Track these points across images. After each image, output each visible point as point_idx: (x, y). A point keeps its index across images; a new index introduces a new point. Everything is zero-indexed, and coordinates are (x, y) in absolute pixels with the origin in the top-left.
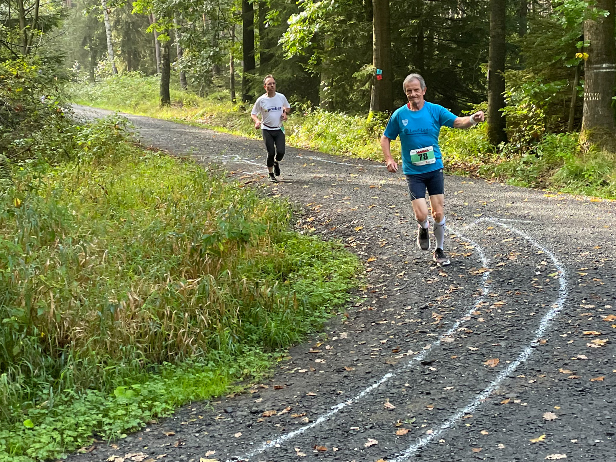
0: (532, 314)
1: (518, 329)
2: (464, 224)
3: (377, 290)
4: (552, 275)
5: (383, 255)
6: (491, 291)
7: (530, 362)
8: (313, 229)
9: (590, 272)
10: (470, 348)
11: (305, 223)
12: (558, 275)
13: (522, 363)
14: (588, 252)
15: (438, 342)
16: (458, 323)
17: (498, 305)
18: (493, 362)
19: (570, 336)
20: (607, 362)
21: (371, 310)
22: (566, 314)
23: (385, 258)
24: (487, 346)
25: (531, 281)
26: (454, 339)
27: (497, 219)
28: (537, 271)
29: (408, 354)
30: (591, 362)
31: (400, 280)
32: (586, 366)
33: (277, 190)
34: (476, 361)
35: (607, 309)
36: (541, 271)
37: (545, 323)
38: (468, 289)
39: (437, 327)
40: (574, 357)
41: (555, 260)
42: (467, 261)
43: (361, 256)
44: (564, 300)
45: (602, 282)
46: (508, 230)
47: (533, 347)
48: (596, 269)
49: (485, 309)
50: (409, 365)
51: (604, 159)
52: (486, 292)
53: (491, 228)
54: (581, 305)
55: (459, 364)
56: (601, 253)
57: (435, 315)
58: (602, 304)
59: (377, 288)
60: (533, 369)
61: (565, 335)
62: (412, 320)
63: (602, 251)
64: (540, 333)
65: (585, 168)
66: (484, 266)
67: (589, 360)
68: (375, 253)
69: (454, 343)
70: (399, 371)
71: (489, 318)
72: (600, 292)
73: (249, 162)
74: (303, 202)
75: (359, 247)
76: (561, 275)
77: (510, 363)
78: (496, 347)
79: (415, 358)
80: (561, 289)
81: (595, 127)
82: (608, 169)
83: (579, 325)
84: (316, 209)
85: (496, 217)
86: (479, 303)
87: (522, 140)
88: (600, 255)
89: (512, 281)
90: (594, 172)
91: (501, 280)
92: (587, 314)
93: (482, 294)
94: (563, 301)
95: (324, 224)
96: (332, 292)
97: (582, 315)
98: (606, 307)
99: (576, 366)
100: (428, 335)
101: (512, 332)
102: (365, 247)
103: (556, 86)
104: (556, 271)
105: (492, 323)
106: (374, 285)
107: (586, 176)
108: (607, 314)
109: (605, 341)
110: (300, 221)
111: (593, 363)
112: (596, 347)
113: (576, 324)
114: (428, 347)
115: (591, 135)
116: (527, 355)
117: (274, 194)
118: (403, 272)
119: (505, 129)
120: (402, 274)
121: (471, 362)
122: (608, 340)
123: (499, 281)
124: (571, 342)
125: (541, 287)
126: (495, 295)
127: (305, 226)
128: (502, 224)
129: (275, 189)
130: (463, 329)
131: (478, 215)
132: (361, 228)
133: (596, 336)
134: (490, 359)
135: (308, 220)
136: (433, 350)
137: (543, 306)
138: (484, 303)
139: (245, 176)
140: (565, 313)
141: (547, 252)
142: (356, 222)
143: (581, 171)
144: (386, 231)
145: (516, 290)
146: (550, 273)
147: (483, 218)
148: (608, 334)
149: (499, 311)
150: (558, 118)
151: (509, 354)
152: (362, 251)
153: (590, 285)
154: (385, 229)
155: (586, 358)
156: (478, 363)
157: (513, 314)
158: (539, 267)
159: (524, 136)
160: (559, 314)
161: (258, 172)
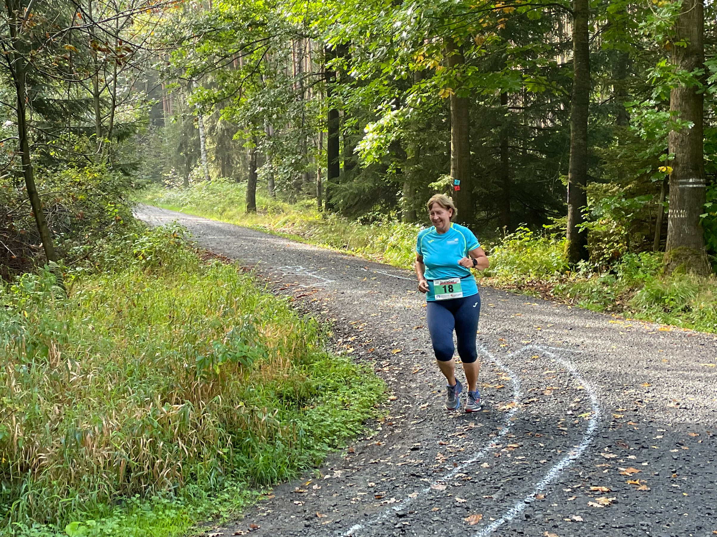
0: (542, 462)
1: (519, 479)
2: (509, 352)
3: (394, 423)
4: (583, 415)
5: (413, 382)
6: (512, 431)
7: (516, 521)
8: (352, 350)
9: (627, 413)
10: (457, 499)
11: (345, 343)
12: (591, 416)
13: (506, 521)
14: (634, 391)
15: (428, 490)
16: (459, 468)
17: (510, 449)
18: (475, 518)
19: (574, 491)
20: (604, 526)
21: (380, 445)
22: (581, 463)
23: (414, 386)
24: (478, 497)
25: (559, 421)
26: (445, 487)
27: (545, 347)
28: (569, 410)
29: (389, 502)
30: (585, 525)
31: (421, 411)
32: (578, 530)
33: (326, 306)
34: (456, 516)
35: (631, 460)
36: (573, 411)
37: (552, 473)
38: (488, 427)
39: (435, 472)
40: (568, 517)
41: (593, 398)
42: (499, 394)
43: (390, 383)
44: (585, 446)
45: (637, 427)
46: (554, 360)
47: (526, 503)
48: (636, 410)
49: (495, 451)
50: (385, 516)
51: (689, 282)
52: (504, 432)
53: (536, 357)
54: (602, 454)
55: (437, 518)
56: (648, 392)
57: (440, 456)
58: (626, 454)
59: (395, 420)
60: (515, 530)
61: (569, 490)
62: (413, 461)
63: (651, 388)
64: (541, 485)
65: (667, 292)
66: (515, 401)
67: (583, 522)
68: (406, 380)
69: (445, 492)
70: (371, 522)
71: (495, 464)
72: (630, 438)
73: (310, 274)
74: (350, 319)
75: (391, 371)
76: (593, 416)
77: (493, 521)
78: (486, 500)
79: (394, 508)
80: (588, 432)
81: (680, 247)
82: (693, 294)
83: (589, 478)
84: (360, 327)
85: (545, 344)
86: (492, 445)
87: (601, 259)
88: (646, 395)
89: (538, 420)
90: (677, 295)
91: (526, 419)
92: (604, 465)
93: (500, 433)
94: (583, 448)
95: (363, 344)
96: (345, 423)
97: (599, 466)
98: (630, 457)
99: (566, 529)
100: (421, 480)
101: (512, 483)
102: (397, 372)
103: (641, 201)
104: (589, 411)
105: (495, 469)
106: (394, 416)
107: (667, 301)
108: (626, 466)
109: (610, 499)
110: (340, 340)
111: (587, 527)
112: (599, 506)
113: (586, 477)
114: (414, 495)
115: (676, 256)
116: (516, 513)
117: (323, 310)
118: (427, 404)
119: (586, 246)
120: (425, 405)
121: (452, 516)
122: (615, 499)
123: (524, 419)
124: (572, 499)
125: (566, 429)
126: (513, 436)
127: (345, 346)
128: (549, 353)
129: (325, 304)
130: (461, 475)
131: (526, 342)
132: (399, 351)
133: (603, 493)
134: (473, 514)
135: (350, 339)
136: (418, 499)
137: (559, 452)
138: (497, 445)
139: (300, 289)
140: (579, 463)
141: (588, 387)
142: (395, 344)
143: (663, 294)
144: (424, 355)
145: (538, 431)
146: (582, 412)
147: (531, 346)
148: (619, 491)
149: (509, 455)
150: (642, 236)
151: (496, 509)
152: (393, 377)
153: (621, 430)
154: (423, 353)
155: (582, 520)
156: (458, 518)
157: (521, 460)
158: (573, 405)
159: (604, 254)
160: (573, 463)
161: (314, 285)
